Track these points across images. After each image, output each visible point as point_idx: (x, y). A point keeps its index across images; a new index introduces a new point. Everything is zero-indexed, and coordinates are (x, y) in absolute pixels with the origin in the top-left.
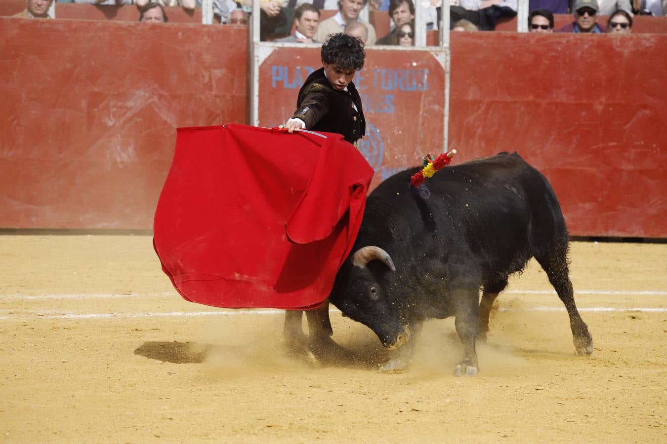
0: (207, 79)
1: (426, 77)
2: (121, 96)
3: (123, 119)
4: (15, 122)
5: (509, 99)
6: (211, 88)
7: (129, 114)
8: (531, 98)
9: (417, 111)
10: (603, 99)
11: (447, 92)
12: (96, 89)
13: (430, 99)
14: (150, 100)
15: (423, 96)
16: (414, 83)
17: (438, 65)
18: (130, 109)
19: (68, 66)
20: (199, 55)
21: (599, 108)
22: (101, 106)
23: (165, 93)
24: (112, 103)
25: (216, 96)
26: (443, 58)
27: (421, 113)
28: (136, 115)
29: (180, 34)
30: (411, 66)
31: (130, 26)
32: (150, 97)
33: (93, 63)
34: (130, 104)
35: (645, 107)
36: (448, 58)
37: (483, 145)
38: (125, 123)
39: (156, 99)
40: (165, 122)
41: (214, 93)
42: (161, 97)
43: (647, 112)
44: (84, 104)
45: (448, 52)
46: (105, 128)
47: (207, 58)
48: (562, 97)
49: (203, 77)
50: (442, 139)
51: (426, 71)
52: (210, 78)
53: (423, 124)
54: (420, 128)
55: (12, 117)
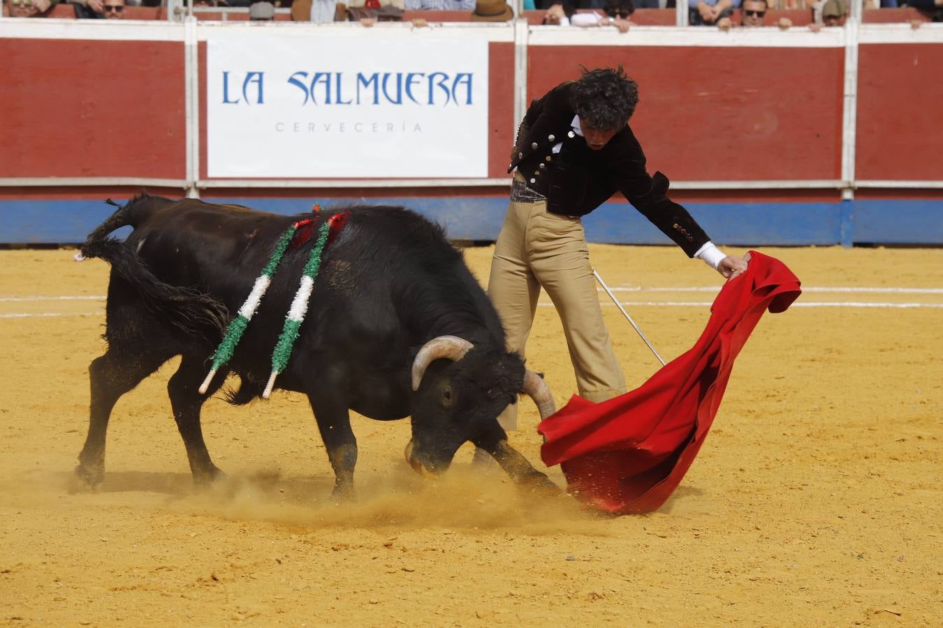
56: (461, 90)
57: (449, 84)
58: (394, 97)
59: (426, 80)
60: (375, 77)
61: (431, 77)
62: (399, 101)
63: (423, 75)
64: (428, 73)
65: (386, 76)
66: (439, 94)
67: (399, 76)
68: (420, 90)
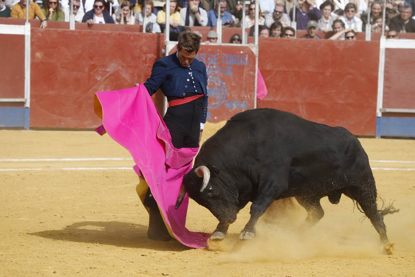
0: (144, 58)
1: (247, 58)
2: (104, 66)
3: (105, 77)
4: (55, 78)
5: (286, 69)
6: (146, 63)
7: (108, 75)
8: (296, 69)
9: (243, 74)
10: (330, 70)
11: (257, 65)
12: (92, 63)
13: (249, 69)
14: (118, 68)
15: (245, 68)
16: (241, 61)
17: (252, 53)
18: (108, 72)
19: (80, 52)
20: (141, 47)
21: (328, 74)
22: (95, 71)
23: (124, 64)
24: (100, 69)
25: (149, 67)
26: (255, 49)
27: (244, 75)
28: (111, 75)
29: (132, 37)
30: (240, 53)
31: (109, 34)
32: (118, 67)
33: (91, 51)
34: (108, 70)
35: (349, 74)
36: (257, 50)
37: (274, 90)
38: (106, 79)
39: (120, 67)
40: (124, 78)
41: (147, 65)
42: (123, 66)
43: (350, 76)
44: (87, 70)
45: (257, 47)
46: (96, 81)
47: (145, 48)
48: (310, 69)
49: (143, 57)
50: (254, 88)
51: (247, 56)
52: (146, 58)
53: (245, 80)
54: (244, 82)
55: (53, 76)
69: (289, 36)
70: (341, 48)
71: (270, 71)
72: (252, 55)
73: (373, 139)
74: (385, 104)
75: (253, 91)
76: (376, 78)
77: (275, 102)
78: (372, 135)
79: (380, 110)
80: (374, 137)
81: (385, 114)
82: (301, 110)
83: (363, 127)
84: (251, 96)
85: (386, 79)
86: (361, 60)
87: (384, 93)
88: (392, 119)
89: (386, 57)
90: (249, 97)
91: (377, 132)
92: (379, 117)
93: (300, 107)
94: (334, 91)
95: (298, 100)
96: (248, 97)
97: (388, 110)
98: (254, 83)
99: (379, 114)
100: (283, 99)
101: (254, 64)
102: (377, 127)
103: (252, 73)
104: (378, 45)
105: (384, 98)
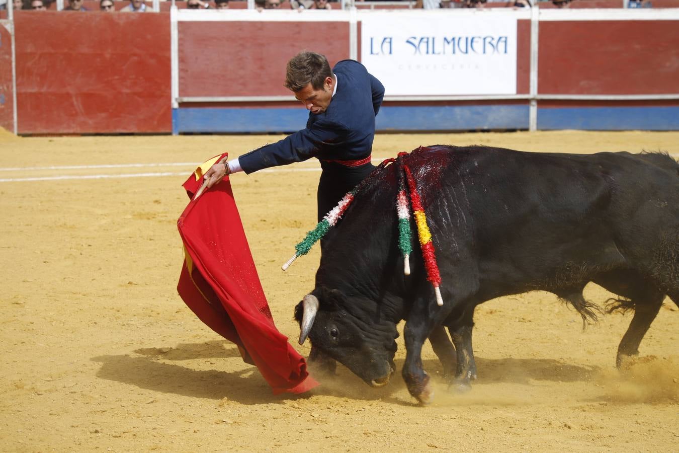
56: (501, 46)
57: (494, 42)
58: (464, 49)
59: (481, 41)
60: (453, 39)
61: (485, 39)
62: (467, 52)
63: (480, 37)
64: (483, 37)
65: (460, 39)
66: (489, 47)
67: (467, 39)
68: (478, 45)
69: (38, 9)
70: (122, 22)
71: (32, 54)
72: (5, 33)
73: (169, 137)
74: (182, 92)
75: (11, 80)
76: (168, 60)
77: (41, 93)
78: (168, 131)
79: (176, 99)
80: (170, 134)
81: (182, 105)
82: (75, 103)
83: (155, 123)
84: (8, 87)
85: (181, 60)
86: (149, 37)
87: (180, 78)
88: (192, 110)
89: (179, 32)
90: (5, 88)
91: (174, 127)
92: (175, 109)
93: (74, 99)
94: (116, 77)
95: (71, 90)
96: (3, 89)
97: (186, 99)
98: (11, 71)
99: (175, 105)
100: (51, 90)
101: (10, 45)
102: (174, 121)
103: (7, 57)
104: (168, 17)
105: (180, 84)
